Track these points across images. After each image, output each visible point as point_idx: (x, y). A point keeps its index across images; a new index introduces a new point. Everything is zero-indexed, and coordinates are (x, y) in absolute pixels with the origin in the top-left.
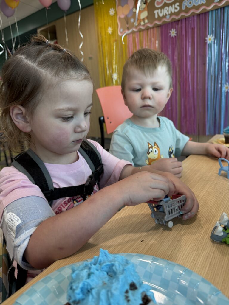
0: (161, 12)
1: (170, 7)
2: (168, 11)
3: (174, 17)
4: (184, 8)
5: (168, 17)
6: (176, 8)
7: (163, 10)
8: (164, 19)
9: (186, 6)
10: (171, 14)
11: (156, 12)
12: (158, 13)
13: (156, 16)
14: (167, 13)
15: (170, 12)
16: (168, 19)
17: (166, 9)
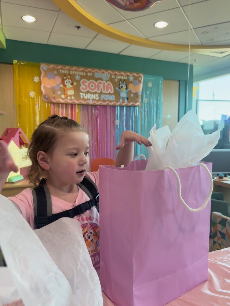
0: (86, 95)
1: (92, 95)
2: (91, 97)
3: (95, 102)
4: (102, 99)
5: (91, 101)
6: (96, 97)
7: (87, 95)
8: (88, 101)
9: (103, 98)
10: (93, 100)
11: (81, 94)
12: (83, 95)
13: (82, 97)
14: (90, 98)
15: (92, 98)
16: (91, 102)
17: (89, 95)
